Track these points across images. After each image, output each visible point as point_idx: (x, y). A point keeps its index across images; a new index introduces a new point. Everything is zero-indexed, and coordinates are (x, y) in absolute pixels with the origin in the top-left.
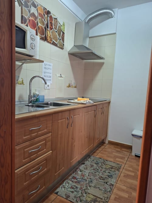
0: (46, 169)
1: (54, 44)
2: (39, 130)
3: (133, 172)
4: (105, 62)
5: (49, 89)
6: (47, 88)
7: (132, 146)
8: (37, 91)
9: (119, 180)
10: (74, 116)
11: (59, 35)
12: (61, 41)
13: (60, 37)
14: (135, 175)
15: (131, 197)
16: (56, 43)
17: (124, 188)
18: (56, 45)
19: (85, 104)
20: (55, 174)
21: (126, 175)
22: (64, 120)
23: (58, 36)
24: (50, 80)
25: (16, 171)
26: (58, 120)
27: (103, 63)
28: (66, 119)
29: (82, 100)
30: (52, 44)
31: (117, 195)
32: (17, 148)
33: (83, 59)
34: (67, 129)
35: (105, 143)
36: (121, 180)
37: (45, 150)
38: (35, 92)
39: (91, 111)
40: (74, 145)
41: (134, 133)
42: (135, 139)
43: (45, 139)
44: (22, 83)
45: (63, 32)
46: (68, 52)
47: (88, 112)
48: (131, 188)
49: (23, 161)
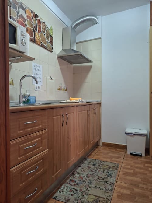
0: (43, 170)
2: (34, 125)
3: (131, 169)
4: (92, 65)
5: (40, 91)
6: (38, 90)
7: (126, 146)
8: (27, 91)
9: (119, 178)
10: (69, 113)
11: (48, 38)
12: (50, 44)
13: (48, 40)
14: (133, 172)
15: (133, 193)
16: (45, 45)
17: (126, 185)
18: (45, 48)
19: (78, 103)
20: (53, 176)
21: (125, 173)
22: (59, 116)
23: (46, 39)
24: (41, 82)
25: (11, 170)
26: (53, 117)
27: (91, 67)
28: (60, 117)
29: (75, 100)
30: (41, 46)
31: (119, 192)
32: (12, 143)
33: (71, 63)
34: (62, 127)
35: (99, 146)
36: (120, 178)
37: (41, 148)
38: (25, 93)
39: (84, 111)
40: (70, 145)
41: (127, 131)
42: (129, 137)
43: (40, 136)
44: (11, 83)
45: (51, 36)
46: (57, 55)
47: (82, 111)
48: (132, 184)
49: (19, 158)
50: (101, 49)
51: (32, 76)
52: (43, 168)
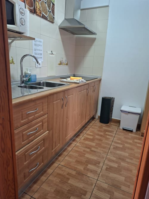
0: (43, 148)
1: (44, 17)
2: (36, 113)
3: (121, 144)
4: (96, 37)
5: (41, 68)
6: (38, 67)
7: (120, 121)
8: (28, 70)
9: (109, 152)
10: (68, 96)
11: (49, 7)
12: (51, 13)
13: (49, 9)
14: (123, 147)
15: (120, 167)
16: (46, 16)
17: (114, 159)
18: (46, 18)
19: (78, 83)
20: (52, 151)
21: (115, 147)
22: (59, 100)
23: (48, 8)
24: (41, 58)
25: (16, 153)
26: (54, 102)
27: (95, 39)
28: (61, 100)
29: (75, 79)
30: (42, 17)
31: (108, 165)
32: (16, 132)
33: (74, 34)
34: (62, 110)
35: (95, 118)
36: (111, 152)
37: (42, 131)
38: (26, 72)
39: (84, 90)
40: (68, 124)
41: (123, 109)
42: (123, 114)
43: (42, 121)
44: (12, 62)
45: (53, 4)
46: (59, 26)
47: (81, 91)
48: (120, 159)
49: (22, 143)
50: (108, 19)
51: (32, 55)
52: (44, 146)
